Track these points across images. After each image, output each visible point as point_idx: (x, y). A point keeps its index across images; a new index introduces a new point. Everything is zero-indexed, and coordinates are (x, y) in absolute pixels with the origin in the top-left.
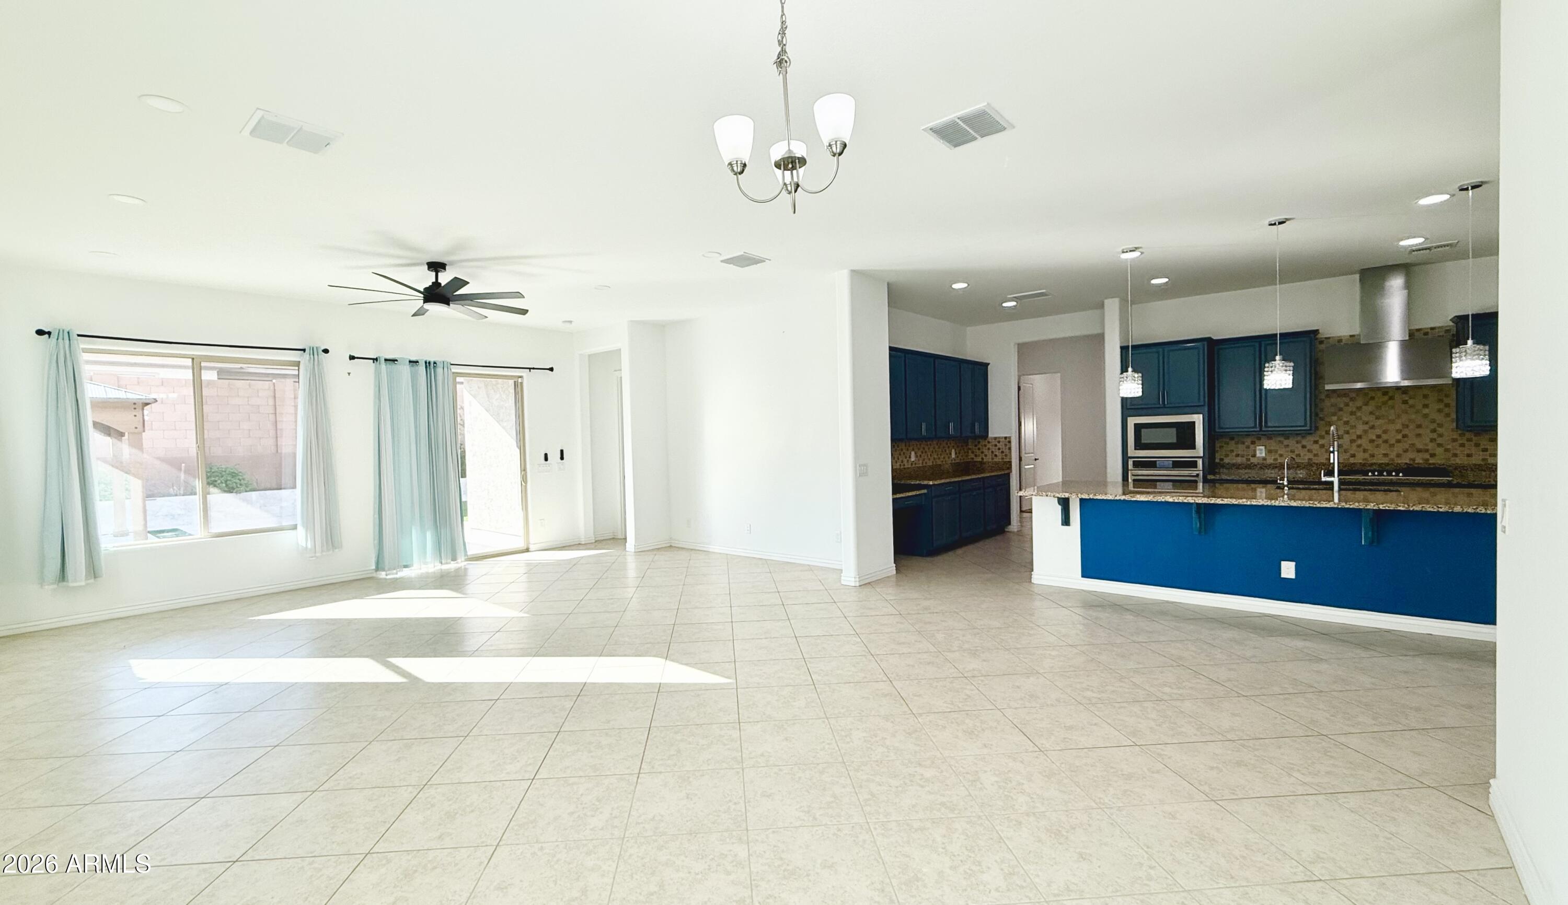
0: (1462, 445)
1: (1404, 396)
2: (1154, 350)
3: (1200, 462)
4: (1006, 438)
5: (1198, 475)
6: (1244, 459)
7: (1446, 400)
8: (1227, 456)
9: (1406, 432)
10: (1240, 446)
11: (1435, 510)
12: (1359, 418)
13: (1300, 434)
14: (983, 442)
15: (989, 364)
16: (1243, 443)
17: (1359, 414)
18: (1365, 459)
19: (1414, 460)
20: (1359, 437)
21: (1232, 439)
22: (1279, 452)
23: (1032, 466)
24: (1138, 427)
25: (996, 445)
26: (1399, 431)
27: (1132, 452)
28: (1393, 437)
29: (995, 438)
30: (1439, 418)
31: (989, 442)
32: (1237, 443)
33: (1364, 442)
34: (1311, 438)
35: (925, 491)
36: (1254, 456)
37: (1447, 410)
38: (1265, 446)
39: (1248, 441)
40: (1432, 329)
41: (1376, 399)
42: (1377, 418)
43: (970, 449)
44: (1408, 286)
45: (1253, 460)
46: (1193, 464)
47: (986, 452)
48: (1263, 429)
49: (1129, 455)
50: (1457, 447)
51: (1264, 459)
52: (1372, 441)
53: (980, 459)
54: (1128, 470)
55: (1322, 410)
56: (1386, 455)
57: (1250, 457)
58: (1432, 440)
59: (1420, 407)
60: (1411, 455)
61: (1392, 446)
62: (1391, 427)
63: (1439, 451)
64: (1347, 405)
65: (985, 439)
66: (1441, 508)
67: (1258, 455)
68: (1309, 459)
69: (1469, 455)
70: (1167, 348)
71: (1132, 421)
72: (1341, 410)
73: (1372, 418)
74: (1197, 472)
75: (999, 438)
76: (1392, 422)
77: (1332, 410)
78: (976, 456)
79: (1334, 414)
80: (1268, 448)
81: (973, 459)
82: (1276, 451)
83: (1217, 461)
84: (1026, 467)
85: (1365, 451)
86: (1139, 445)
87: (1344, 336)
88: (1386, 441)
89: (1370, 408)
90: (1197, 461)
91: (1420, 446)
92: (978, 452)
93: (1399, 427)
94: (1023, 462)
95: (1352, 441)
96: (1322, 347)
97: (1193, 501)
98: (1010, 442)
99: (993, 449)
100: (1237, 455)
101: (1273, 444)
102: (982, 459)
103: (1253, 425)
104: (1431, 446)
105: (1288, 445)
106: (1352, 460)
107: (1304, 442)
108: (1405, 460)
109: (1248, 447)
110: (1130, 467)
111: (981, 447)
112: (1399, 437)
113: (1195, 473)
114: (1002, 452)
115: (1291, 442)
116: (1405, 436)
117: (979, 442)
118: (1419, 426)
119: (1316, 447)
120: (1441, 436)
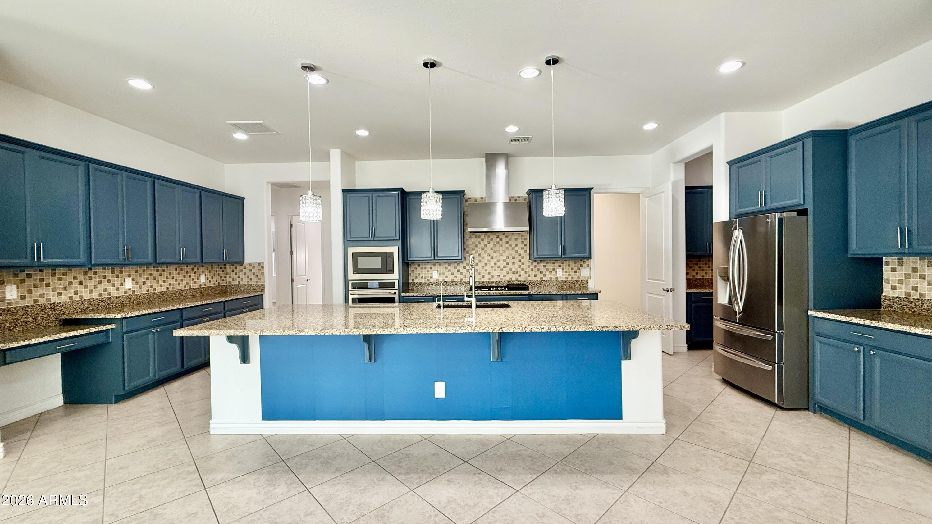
0: (532, 270)
1: (507, 238)
2: (366, 195)
3: (396, 282)
4: (259, 264)
5: (395, 293)
6: (426, 280)
7: (525, 242)
8: (416, 277)
9: (507, 261)
10: (424, 270)
11: (540, 331)
12: (486, 252)
13: (456, 262)
14: (239, 267)
15: (244, 198)
16: (425, 268)
17: (485, 249)
18: (489, 279)
19: (511, 279)
20: (486, 264)
21: (419, 265)
22: (446, 275)
23: (305, 285)
24: (356, 256)
25: (251, 270)
26: (504, 261)
27: (351, 276)
28: (501, 264)
29: (251, 264)
30: (522, 252)
31: (245, 268)
32: (422, 268)
33: (488, 267)
34: (462, 265)
35: (113, 326)
36: (431, 277)
37: (525, 248)
38: (438, 270)
39: (428, 266)
40: (519, 197)
41: (494, 240)
42: (494, 252)
43: (227, 274)
44: (507, 167)
45: (431, 280)
46: (392, 285)
47: (242, 276)
48: (436, 258)
49: (349, 279)
50: (530, 271)
51: (438, 280)
52: (492, 267)
53: (236, 283)
54: (348, 291)
55: (468, 246)
56: (499, 276)
57: (429, 278)
58: (520, 266)
59: (513, 246)
60: (511, 275)
61: (502, 270)
62: (502, 258)
63: (522, 273)
64: (480, 243)
65: (242, 265)
66: (543, 329)
67: (434, 277)
68: (461, 279)
69: (535, 276)
70: (375, 194)
71: (351, 250)
72: (477, 246)
73: (491, 252)
74: (395, 291)
75: (254, 264)
76: (501, 255)
77: (472, 246)
78: (233, 280)
79: (474, 249)
80: (439, 272)
81: (230, 282)
82: (444, 274)
83: (410, 281)
84: (298, 286)
85: (489, 273)
86: (356, 271)
87: (478, 198)
88: (498, 267)
89: (491, 245)
90: (394, 282)
91: (514, 270)
92: (236, 277)
93: (505, 258)
94: (294, 283)
95: (483, 267)
96: (467, 204)
97: (358, 333)
98: (263, 267)
99: (248, 273)
100: (422, 277)
101: (442, 269)
102: (239, 282)
103: (430, 256)
104: (519, 270)
105: (450, 270)
106: (483, 280)
107: (458, 268)
108: (507, 279)
109: (428, 271)
110: (350, 288)
111: (237, 272)
112: (505, 264)
113: (393, 292)
114: (257, 276)
115: (451, 267)
116: (507, 264)
117: (236, 268)
118: (513, 258)
119: (465, 271)
120: (523, 264)
